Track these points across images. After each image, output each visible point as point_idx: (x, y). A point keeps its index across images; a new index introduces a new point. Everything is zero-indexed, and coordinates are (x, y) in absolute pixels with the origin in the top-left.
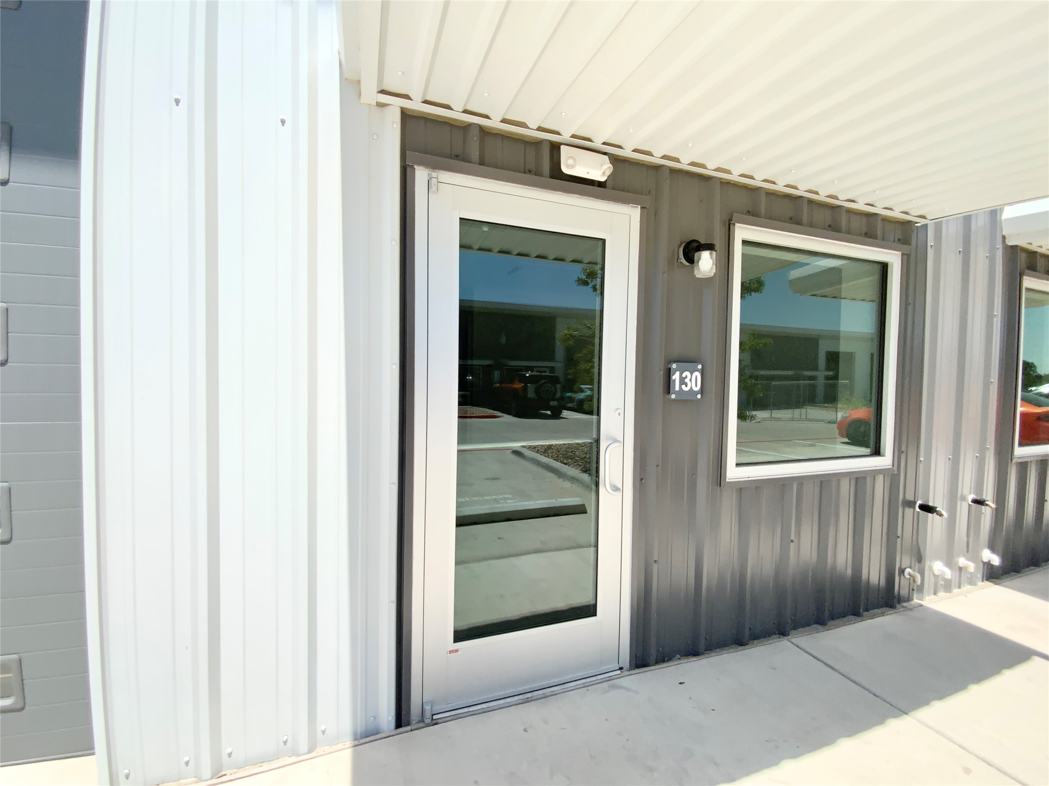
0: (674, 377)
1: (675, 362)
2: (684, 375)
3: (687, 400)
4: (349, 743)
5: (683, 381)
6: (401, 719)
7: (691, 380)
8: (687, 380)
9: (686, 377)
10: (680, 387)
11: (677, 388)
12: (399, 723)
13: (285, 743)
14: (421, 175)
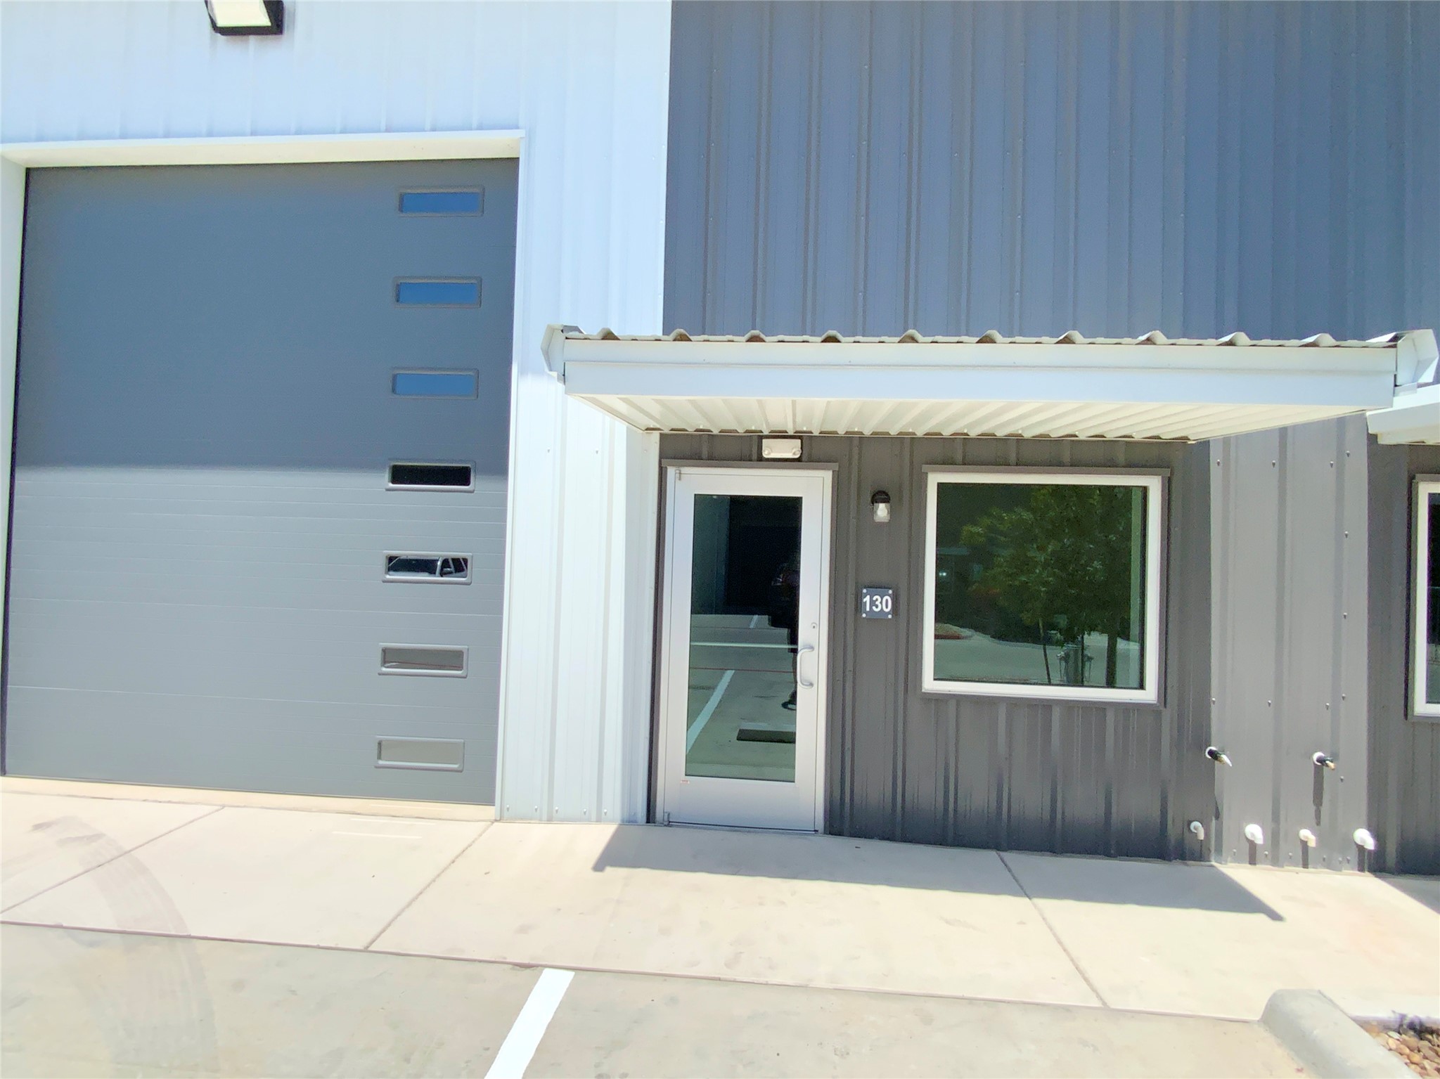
0: (865, 600)
1: (865, 588)
2: (874, 598)
3: (877, 619)
4: (619, 822)
5: (873, 603)
6: (650, 818)
7: (881, 603)
8: (878, 603)
9: (877, 600)
10: (871, 608)
11: (868, 609)
12: (648, 821)
13: (585, 813)
14: (671, 472)
